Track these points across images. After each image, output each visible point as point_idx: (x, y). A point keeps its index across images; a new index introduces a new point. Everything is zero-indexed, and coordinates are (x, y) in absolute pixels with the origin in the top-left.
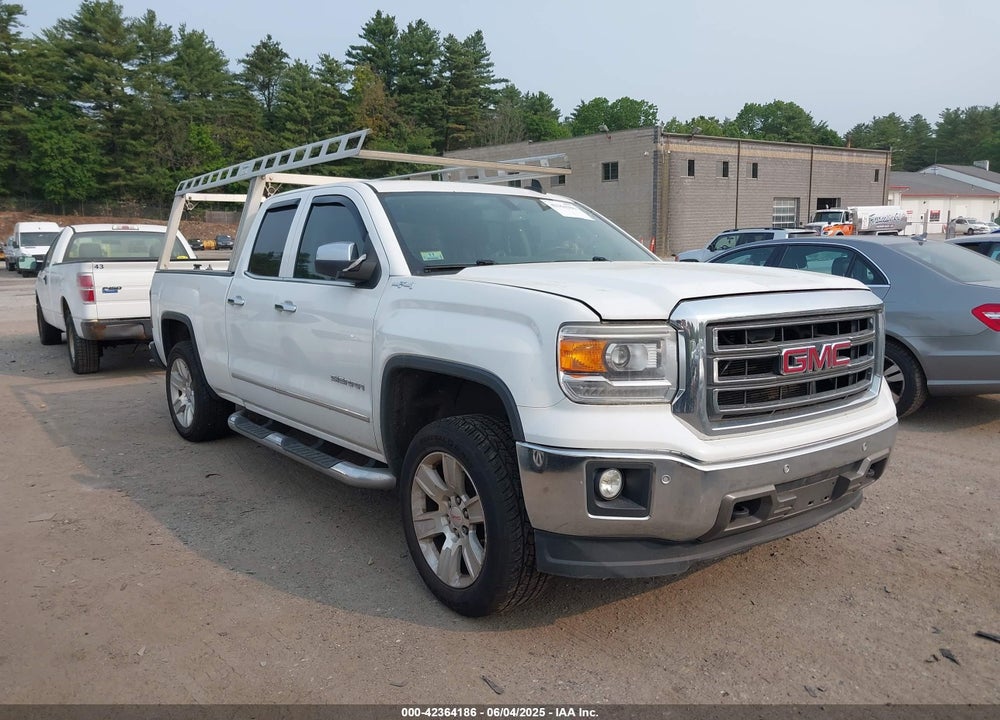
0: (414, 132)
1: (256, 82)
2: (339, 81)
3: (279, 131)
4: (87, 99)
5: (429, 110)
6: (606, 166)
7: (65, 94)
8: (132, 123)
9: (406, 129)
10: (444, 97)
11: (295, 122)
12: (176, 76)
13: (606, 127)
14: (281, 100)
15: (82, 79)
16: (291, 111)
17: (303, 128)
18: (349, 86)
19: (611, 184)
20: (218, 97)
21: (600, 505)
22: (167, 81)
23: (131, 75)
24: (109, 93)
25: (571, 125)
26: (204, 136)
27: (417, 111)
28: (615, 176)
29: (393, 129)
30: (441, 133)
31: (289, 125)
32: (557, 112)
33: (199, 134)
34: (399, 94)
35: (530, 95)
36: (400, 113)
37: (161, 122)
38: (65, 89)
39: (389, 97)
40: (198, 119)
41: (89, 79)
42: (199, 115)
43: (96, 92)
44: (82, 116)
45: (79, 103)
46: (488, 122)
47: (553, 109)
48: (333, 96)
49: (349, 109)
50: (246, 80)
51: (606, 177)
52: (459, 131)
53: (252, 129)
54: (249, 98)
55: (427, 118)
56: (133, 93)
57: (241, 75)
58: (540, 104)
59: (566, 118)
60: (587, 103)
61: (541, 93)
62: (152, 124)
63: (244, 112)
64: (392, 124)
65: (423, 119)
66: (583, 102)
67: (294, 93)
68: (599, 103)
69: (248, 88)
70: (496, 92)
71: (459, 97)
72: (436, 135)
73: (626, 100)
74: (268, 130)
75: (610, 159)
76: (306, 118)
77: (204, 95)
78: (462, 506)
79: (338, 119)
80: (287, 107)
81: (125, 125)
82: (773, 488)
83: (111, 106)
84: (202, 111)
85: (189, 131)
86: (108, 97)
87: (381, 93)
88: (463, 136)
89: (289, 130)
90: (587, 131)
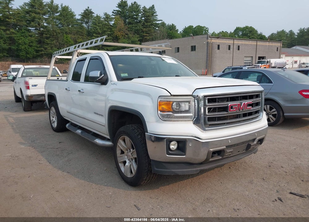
0: (133, 37)
1: (84, 21)
2: (110, 21)
3: (91, 36)
4: (33, 27)
5: (138, 29)
6: (192, 47)
7: (26, 25)
8: (46, 34)
9: (131, 35)
10: (142, 26)
11: (96, 34)
12: (60, 20)
13: (192, 35)
14: (92, 27)
15: (31, 21)
16: (95, 30)
17: (99, 35)
18: (113, 22)
19: (194, 52)
20: (72, 26)
21: (170, 152)
22: (57, 21)
23: (46, 19)
24: (39, 25)
25: (182, 34)
26: (68, 38)
27: (134, 30)
28: (195, 50)
29: (126, 36)
30: (141, 37)
31: (94, 35)
32: (177, 30)
33: (67, 37)
34: (128, 25)
35: (169, 25)
36: (128, 30)
37: (55, 34)
38: (26, 24)
39: (126, 26)
40: (66, 33)
41: (33, 21)
42: (66, 32)
43: (35, 25)
44: (31, 32)
45: (30, 28)
46: (156, 33)
47: (176, 29)
48: (108, 26)
49: (113, 30)
50: (81, 21)
51: (192, 50)
52: (147, 36)
53: (83, 36)
54: (82, 26)
55: (137, 32)
56: (46, 25)
57: (80, 19)
58: (172, 28)
59: (180, 32)
60: (187, 27)
61: (172, 24)
62: (52, 34)
63: (81, 31)
64: (126, 34)
65: (135, 33)
67: (96, 25)
68: (190, 27)
69: (82, 23)
70: (158, 24)
71: (147, 25)
72: (140, 37)
73: (199, 26)
74: (88, 36)
75: (193, 45)
76: (99, 33)
77: (68, 26)
78: (131, 152)
79: (109, 33)
80: (94, 29)
81: (44, 35)
82: (225, 147)
83: (40, 29)
84: (67, 30)
85: (64, 36)
86: (39, 26)
87: (123, 24)
88: (148, 38)
89: (94, 36)
90: (187, 36)
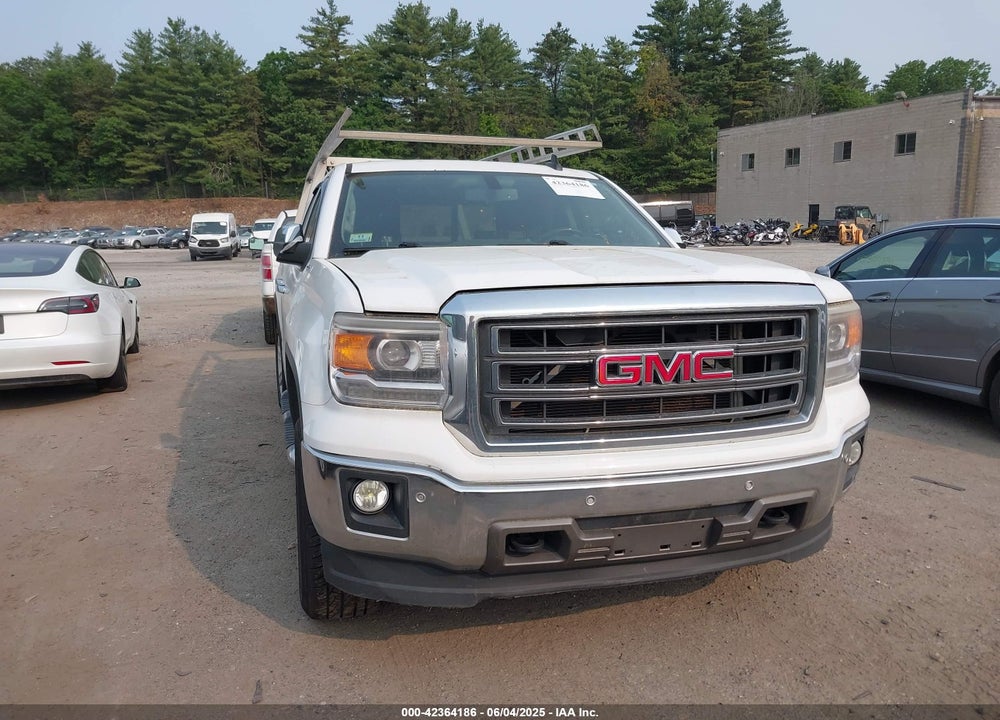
0: (696, 112)
1: (544, 69)
2: (624, 63)
3: (563, 116)
4: (398, 96)
5: (714, 87)
6: (901, 138)
7: (379, 92)
8: (432, 115)
9: (689, 108)
10: (731, 72)
11: (578, 106)
12: (472, 69)
13: (903, 94)
14: (566, 86)
15: (393, 78)
16: (575, 96)
17: (585, 112)
18: (633, 68)
19: (906, 158)
20: (508, 87)
22: (465, 73)
23: (434, 71)
24: (414, 89)
25: (879, 92)
26: (493, 124)
27: (701, 89)
28: (912, 149)
29: (675, 109)
30: (726, 111)
31: (572, 110)
32: (865, 80)
33: (488, 123)
34: (684, 73)
35: (834, 63)
36: (683, 92)
37: (456, 113)
38: (378, 87)
39: (674, 77)
40: (488, 109)
41: (398, 77)
42: (489, 104)
43: (404, 89)
44: (394, 110)
45: (390, 100)
46: (779, 97)
47: (860, 77)
48: (617, 79)
49: (632, 91)
50: (535, 68)
51: (900, 150)
52: (746, 107)
53: (537, 116)
54: (537, 86)
55: (711, 95)
56: (435, 88)
57: (531, 63)
58: (846, 73)
59: (876, 86)
60: (901, 67)
61: (845, 60)
62: (448, 115)
63: (531, 99)
64: (676, 104)
65: (707, 97)
66: (897, 67)
67: (579, 78)
68: (914, 67)
69: (537, 76)
70: (792, 63)
71: (749, 70)
72: (720, 112)
73: (949, 60)
74: (552, 116)
75: (906, 130)
76: (588, 103)
77: (496, 85)
79: (619, 101)
80: (571, 92)
81: (425, 118)
83: (416, 100)
84: (492, 101)
85: (479, 119)
86: (413, 93)
87: (665, 72)
88: (749, 112)
89: (571, 115)
